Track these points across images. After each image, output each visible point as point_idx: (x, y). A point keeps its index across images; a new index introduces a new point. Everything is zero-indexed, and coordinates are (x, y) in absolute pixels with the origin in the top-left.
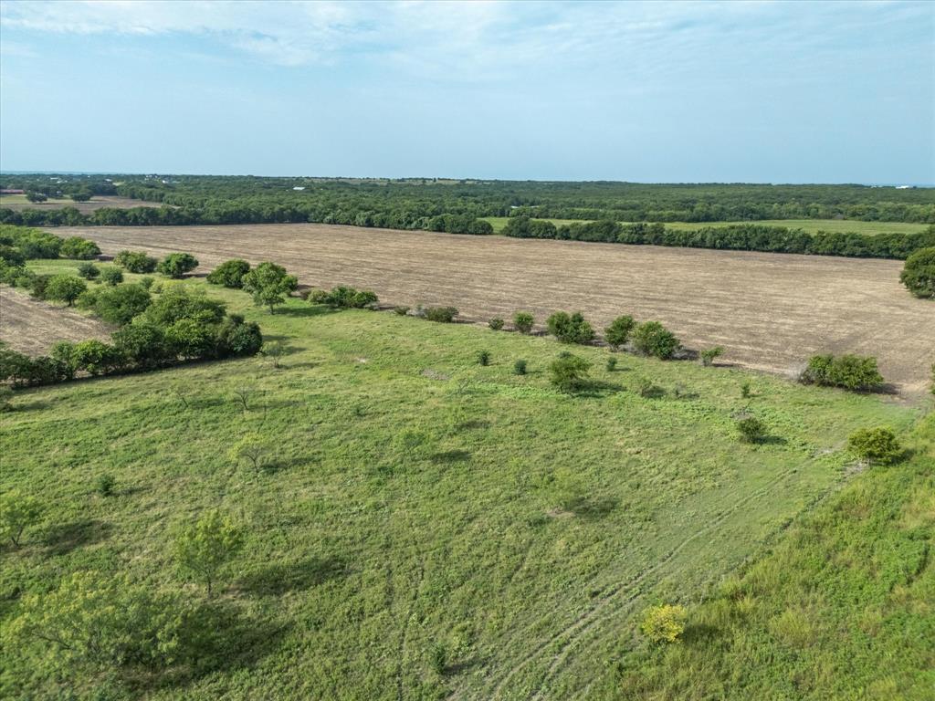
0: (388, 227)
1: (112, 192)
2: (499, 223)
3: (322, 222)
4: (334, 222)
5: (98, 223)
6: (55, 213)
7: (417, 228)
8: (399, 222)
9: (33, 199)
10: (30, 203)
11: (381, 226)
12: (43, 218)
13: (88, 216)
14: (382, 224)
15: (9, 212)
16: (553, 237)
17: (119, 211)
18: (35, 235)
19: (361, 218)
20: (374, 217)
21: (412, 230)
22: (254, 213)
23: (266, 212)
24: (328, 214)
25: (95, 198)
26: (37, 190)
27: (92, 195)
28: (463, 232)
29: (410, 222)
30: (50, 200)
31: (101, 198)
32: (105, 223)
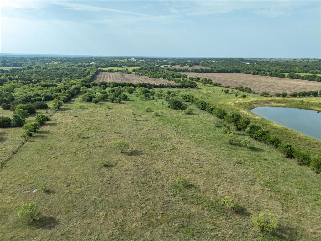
1: (198, 64)
2: (286, 74)
3: (243, 73)
4: (246, 73)
5: (191, 72)
6: (183, 69)
7: (266, 75)
8: (261, 73)
9: (181, 66)
10: (180, 67)
11: (257, 75)
13: (190, 70)
14: (258, 74)
15: (175, 69)
16: (299, 79)
17: (196, 69)
18: (178, 74)
19: (252, 72)
20: (256, 72)
21: (264, 75)
22: (226, 70)
23: (229, 70)
24: (245, 71)
26: (182, 64)
27: (193, 65)
28: (276, 77)
29: (264, 74)
30: (184, 66)
31: (195, 66)
32: (193, 72)
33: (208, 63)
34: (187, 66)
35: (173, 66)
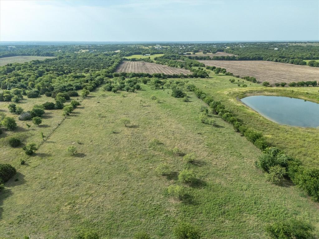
0: (281, 62)
1: (222, 51)
2: (309, 61)
3: (265, 60)
4: (269, 60)
5: (213, 59)
6: (205, 57)
8: (283, 61)
9: (204, 53)
10: (203, 54)
11: (279, 62)
12: (202, 58)
15: (197, 57)
17: (217, 57)
18: (196, 62)
19: (274, 60)
20: (278, 59)
21: (286, 63)
22: (248, 57)
23: (251, 57)
24: (267, 58)
25: (218, 52)
26: (206, 51)
28: (297, 64)
29: (286, 61)
30: (207, 53)
33: (233, 49)
34: (210, 52)
35: (196, 54)
